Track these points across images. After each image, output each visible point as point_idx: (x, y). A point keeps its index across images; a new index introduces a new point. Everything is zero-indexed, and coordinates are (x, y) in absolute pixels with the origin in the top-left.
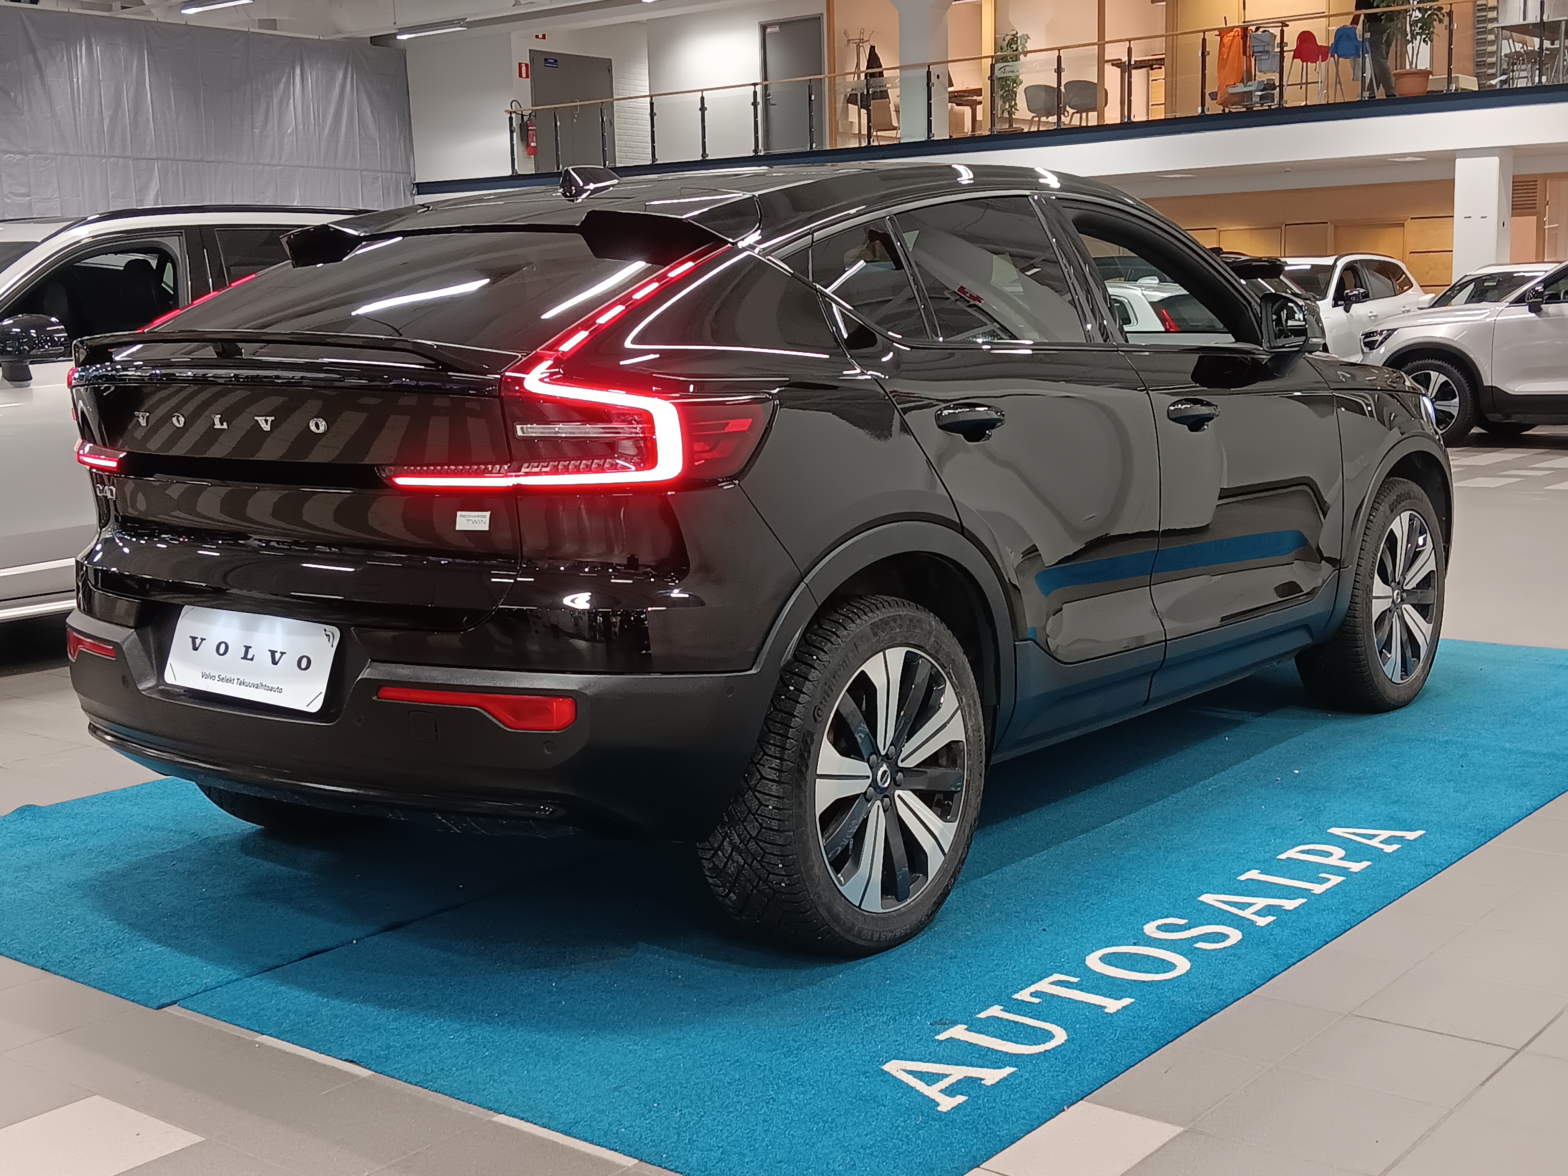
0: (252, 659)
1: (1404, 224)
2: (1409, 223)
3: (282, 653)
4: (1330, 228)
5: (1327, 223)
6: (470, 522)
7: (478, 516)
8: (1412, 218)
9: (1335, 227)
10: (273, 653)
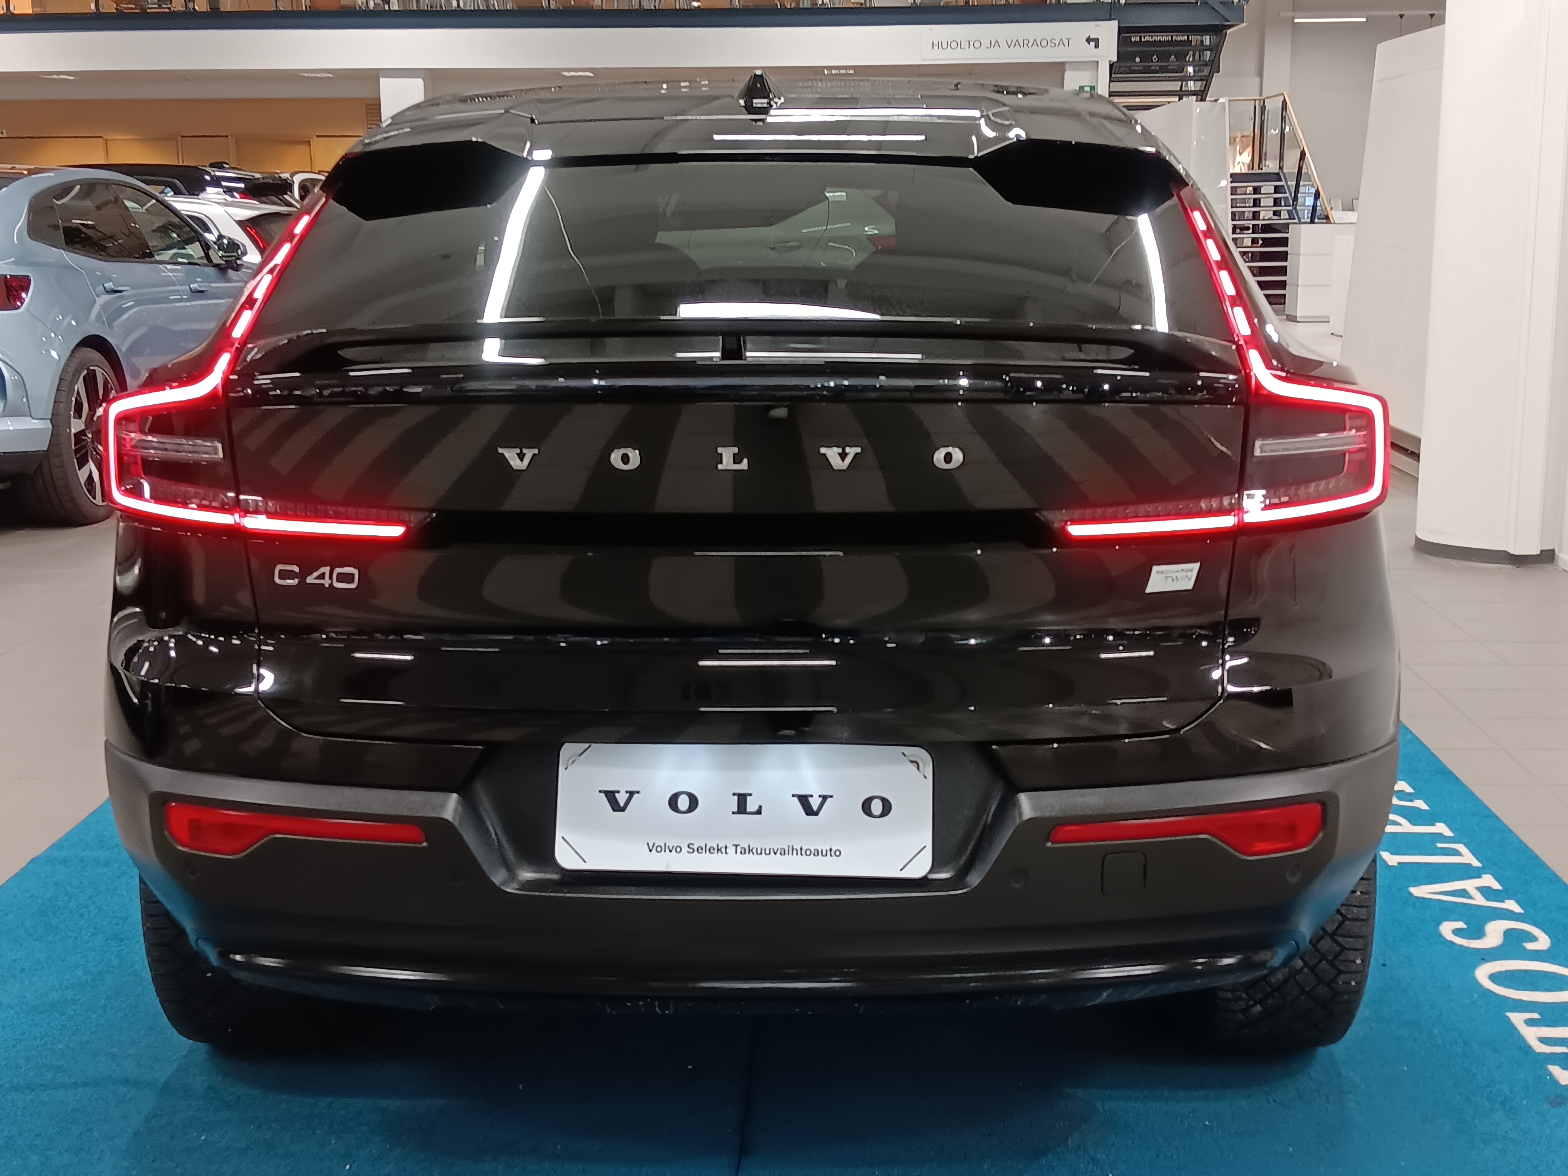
0: (759, 812)
1: (309, 142)
2: (316, 143)
3: (824, 798)
4: (231, 141)
5: (227, 136)
6: (1170, 579)
7: (1182, 570)
8: (317, 136)
9: (236, 141)
10: (804, 800)
